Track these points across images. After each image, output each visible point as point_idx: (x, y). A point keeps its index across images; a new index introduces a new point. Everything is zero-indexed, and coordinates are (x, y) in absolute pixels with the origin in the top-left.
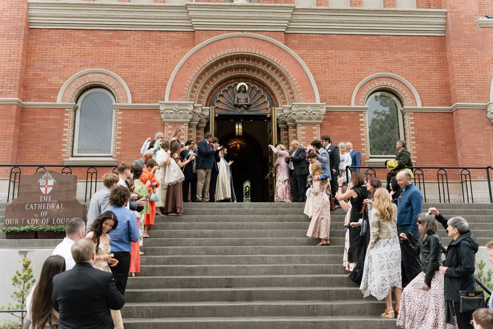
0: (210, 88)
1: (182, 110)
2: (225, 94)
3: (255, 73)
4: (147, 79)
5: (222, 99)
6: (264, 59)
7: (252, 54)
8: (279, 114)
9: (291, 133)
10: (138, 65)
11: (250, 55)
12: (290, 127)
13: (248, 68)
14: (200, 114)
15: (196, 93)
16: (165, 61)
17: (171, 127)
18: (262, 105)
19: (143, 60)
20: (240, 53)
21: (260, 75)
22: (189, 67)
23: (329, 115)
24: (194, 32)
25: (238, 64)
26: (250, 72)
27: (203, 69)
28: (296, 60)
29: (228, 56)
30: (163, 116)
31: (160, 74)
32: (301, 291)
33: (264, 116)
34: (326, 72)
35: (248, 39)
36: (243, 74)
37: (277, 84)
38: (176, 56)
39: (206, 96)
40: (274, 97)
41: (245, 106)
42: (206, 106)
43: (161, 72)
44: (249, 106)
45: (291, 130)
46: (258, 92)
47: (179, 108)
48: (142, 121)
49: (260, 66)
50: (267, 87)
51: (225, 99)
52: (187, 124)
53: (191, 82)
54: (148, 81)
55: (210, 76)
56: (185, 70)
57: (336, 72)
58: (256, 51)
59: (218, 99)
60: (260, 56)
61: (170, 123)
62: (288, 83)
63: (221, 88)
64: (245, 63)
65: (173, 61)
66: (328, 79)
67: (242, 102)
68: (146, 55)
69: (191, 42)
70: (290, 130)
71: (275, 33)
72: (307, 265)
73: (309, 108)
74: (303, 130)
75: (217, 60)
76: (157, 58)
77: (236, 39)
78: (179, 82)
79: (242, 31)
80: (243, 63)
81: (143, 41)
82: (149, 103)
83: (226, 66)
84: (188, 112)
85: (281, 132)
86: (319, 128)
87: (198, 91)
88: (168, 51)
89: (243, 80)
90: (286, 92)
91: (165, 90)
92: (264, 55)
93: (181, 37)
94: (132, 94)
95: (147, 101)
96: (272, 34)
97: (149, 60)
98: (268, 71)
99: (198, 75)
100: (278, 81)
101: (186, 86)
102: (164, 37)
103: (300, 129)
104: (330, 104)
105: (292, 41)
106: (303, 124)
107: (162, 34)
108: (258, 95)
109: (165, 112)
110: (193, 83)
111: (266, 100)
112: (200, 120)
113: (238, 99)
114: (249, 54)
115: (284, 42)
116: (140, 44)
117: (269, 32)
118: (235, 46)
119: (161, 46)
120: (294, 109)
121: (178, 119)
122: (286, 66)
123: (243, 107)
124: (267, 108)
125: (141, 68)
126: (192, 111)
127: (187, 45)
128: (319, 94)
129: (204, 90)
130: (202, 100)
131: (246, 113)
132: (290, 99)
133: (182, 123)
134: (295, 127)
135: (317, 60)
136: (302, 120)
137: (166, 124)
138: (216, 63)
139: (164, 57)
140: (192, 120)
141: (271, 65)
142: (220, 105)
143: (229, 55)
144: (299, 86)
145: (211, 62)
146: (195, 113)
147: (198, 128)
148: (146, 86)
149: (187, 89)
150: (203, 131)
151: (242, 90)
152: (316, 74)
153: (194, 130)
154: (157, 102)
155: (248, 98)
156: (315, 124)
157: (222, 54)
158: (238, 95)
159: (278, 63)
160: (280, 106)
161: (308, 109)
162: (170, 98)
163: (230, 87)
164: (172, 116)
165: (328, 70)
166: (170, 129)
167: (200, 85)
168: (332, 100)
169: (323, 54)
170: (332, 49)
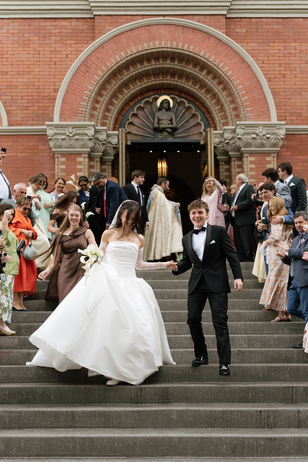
0: (119, 103)
1: (79, 134)
2: (140, 113)
3: (184, 81)
4: (28, 90)
5: (135, 120)
6: (195, 58)
7: (179, 51)
8: (217, 140)
9: (234, 168)
10: (14, 70)
11: (175, 52)
12: (233, 159)
13: (173, 73)
14: (105, 140)
15: (98, 110)
16: (53, 63)
17: (63, 159)
18: (193, 129)
19: (21, 63)
20: (160, 50)
21: (190, 84)
22: (88, 72)
23: (290, 140)
24: (94, 18)
25: (158, 66)
26: (176, 79)
27: (107, 75)
28: (242, 58)
29: (143, 55)
30: (51, 144)
31: (47, 84)
32: (249, 388)
33: (196, 145)
34: (286, 76)
35: (173, 28)
36: (165, 82)
37: (214, 96)
38: (69, 56)
39: (113, 116)
40: (211, 116)
41: (169, 130)
42: (114, 130)
43: (48, 80)
44: (174, 129)
45: (235, 163)
46: (188, 109)
47: (75, 131)
48: (22, 152)
49: (189, 69)
50: (200, 103)
51: (140, 121)
52: (86, 156)
53: (90, 93)
54: (30, 94)
55: (117, 85)
56: (82, 76)
57: (302, 76)
58: (183, 46)
59: (130, 121)
60: (189, 53)
61: (63, 154)
62: (230, 94)
63: (135, 104)
64: (168, 64)
65: (64, 63)
66: (289, 86)
67: (165, 124)
68: (25, 56)
69: (89, 35)
70: (233, 163)
71: (212, 17)
72: (257, 349)
73: (261, 130)
74: (251, 162)
75: (128, 61)
76: (41, 59)
77: (155, 28)
78: (73, 94)
79: (164, 16)
80: (165, 66)
81: (21, 35)
82: (33, 125)
83: (140, 70)
84: (87, 138)
85: (221, 167)
86: (275, 158)
87: (101, 107)
88: (57, 49)
89: (166, 92)
90: (227, 108)
91: (54, 106)
92: (196, 52)
93: (75, 28)
94: (8, 113)
95: (29, 122)
96: (207, 19)
97: (30, 63)
98: (201, 77)
99: (100, 83)
100: (216, 90)
101: (84, 101)
102: (51, 27)
103: (248, 160)
104: (291, 124)
105: (237, 30)
106: (252, 154)
107: (48, 23)
108: (187, 113)
109: (54, 137)
110: (93, 95)
111: (199, 121)
112: (105, 150)
113: (159, 120)
114: (174, 50)
115: (225, 31)
116: (16, 38)
117: (203, 17)
118: (153, 39)
119: (47, 41)
120: (239, 131)
121: (73, 148)
122: (227, 68)
123: (167, 132)
124: (201, 133)
125: (18, 74)
126: (93, 136)
127: (84, 38)
128: (277, 109)
129: (110, 107)
130: (107, 122)
131: (170, 140)
132: (233, 117)
133: (79, 154)
134: (240, 158)
135: (273, 58)
136: (250, 147)
137: (56, 156)
138: (127, 66)
139: (51, 58)
140: (93, 150)
141: (206, 68)
142: (133, 129)
143: (144, 52)
144: (246, 98)
145: (119, 64)
146: (97, 139)
147: (102, 162)
148: (26, 101)
149: (86, 104)
150: (110, 167)
151: (165, 106)
152: (271, 80)
153: (97, 165)
154: (43, 125)
155: (174, 119)
156: (268, 154)
157: (135, 51)
158: (159, 114)
159: (216, 63)
160: (219, 128)
161: (259, 130)
162: (61, 118)
163: (147, 103)
164: (64, 143)
165: (289, 72)
166: (62, 163)
167: (104, 100)
168: (295, 118)
169: (283, 48)
170: (295, 41)
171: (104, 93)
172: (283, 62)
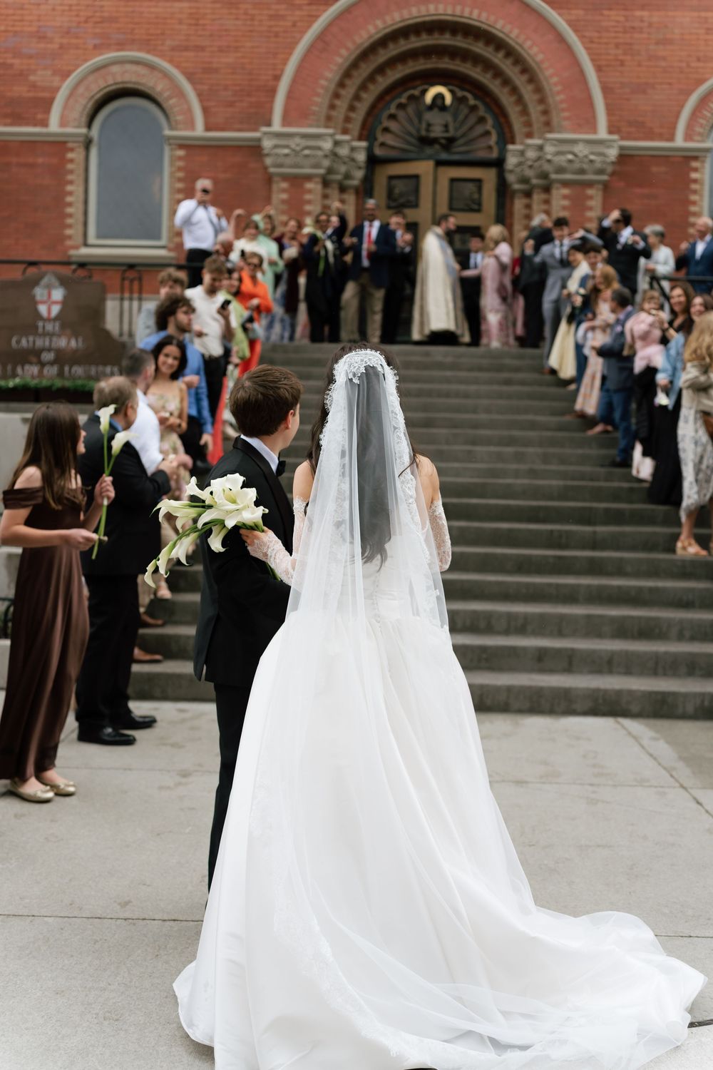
0: (368, 98)
1: (309, 148)
2: (401, 114)
3: (469, 66)
4: (235, 77)
5: (393, 125)
6: (489, 32)
7: (465, 20)
8: (515, 161)
10: (215, 43)
11: (458, 22)
12: (535, 190)
13: (453, 53)
14: (347, 157)
15: (338, 109)
16: (273, 34)
17: (284, 185)
18: (480, 140)
19: (226, 33)
20: (436, 18)
21: (479, 70)
22: (326, 50)
23: (626, 165)
25: (431, 42)
26: (457, 62)
27: (354, 55)
28: (560, 34)
29: (410, 25)
30: (268, 161)
31: (263, 66)
34: (625, 63)
36: (440, 66)
37: (514, 90)
38: (298, 24)
39: (360, 118)
40: (507, 122)
41: (444, 141)
42: (359, 140)
43: (265, 61)
44: (451, 140)
45: (537, 197)
46: (473, 109)
47: (304, 143)
48: (224, 172)
49: (479, 48)
50: (493, 99)
51: (400, 126)
52: (320, 180)
53: (327, 84)
54: (237, 82)
55: (368, 71)
56: (318, 56)
57: (649, 63)
58: (471, 12)
59: (385, 125)
60: (480, 25)
61: (284, 177)
62: (539, 90)
63: (393, 100)
64: (446, 40)
65: (291, 35)
66: (628, 80)
67: (437, 132)
68: (231, 22)
70: (535, 196)
73: (581, 148)
74: (565, 197)
75: (387, 34)
76: (255, 28)
78: (303, 84)
80: (442, 42)
82: (241, 131)
83: (404, 48)
84: (321, 153)
86: (600, 192)
87: (342, 105)
88: (278, 12)
89: (441, 80)
90: (532, 110)
91: (274, 102)
92: (491, 23)
94: (206, 111)
95: (235, 127)
97: (238, 33)
98: (497, 61)
99: (343, 68)
100: (518, 82)
101: (318, 95)
103: (559, 194)
104: (628, 139)
106: (566, 184)
108: (471, 116)
109: (273, 152)
110: (332, 86)
111: (489, 128)
112: (347, 171)
113: (428, 125)
114: (457, 19)
120: (549, 149)
121: (301, 168)
122: (537, 49)
123: (441, 144)
124: (491, 148)
125: (221, 51)
126: (330, 151)
128: (607, 114)
129: (356, 104)
130: (351, 126)
131: (444, 156)
132: (541, 126)
133: (309, 178)
134: (547, 189)
135: (607, 35)
136: (563, 174)
137: (274, 179)
138: (383, 42)
139: (270, 27)
140: (330, 171)
141: (505, 47)
142: (389, 139)
143: (412, 21)
144: (563, 97)
145: (373, 39)
146: (337, 155)
147: (342, 189)
148: (232, 93)
149: (321, 100)
150: (354, 197)
151: (438, 104)
152: (602, 68)
153: (335, 193)
154: (255, 130)
155: (451, 124)
156: (590, 184)
157: (398, 20)
158: (429, 116)
159: (520, 42)
160: (519, 142)
161: (579, 149)
162: (286, 121)
163: (411, 98)
164: (288, 161)
165: (628, 58)
166: (284, 191)
167: (348, 93)
168: (633, 129)
169: (622, 19)
170: (643, 7)
171: (348, 82)
172: (621, 41)
